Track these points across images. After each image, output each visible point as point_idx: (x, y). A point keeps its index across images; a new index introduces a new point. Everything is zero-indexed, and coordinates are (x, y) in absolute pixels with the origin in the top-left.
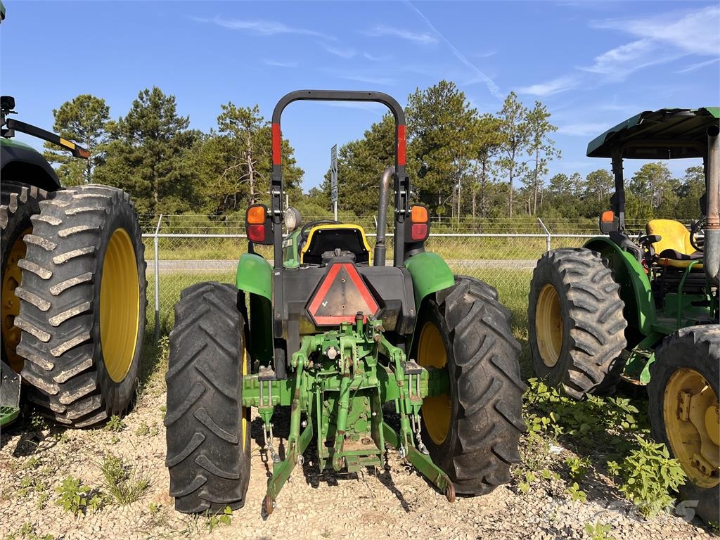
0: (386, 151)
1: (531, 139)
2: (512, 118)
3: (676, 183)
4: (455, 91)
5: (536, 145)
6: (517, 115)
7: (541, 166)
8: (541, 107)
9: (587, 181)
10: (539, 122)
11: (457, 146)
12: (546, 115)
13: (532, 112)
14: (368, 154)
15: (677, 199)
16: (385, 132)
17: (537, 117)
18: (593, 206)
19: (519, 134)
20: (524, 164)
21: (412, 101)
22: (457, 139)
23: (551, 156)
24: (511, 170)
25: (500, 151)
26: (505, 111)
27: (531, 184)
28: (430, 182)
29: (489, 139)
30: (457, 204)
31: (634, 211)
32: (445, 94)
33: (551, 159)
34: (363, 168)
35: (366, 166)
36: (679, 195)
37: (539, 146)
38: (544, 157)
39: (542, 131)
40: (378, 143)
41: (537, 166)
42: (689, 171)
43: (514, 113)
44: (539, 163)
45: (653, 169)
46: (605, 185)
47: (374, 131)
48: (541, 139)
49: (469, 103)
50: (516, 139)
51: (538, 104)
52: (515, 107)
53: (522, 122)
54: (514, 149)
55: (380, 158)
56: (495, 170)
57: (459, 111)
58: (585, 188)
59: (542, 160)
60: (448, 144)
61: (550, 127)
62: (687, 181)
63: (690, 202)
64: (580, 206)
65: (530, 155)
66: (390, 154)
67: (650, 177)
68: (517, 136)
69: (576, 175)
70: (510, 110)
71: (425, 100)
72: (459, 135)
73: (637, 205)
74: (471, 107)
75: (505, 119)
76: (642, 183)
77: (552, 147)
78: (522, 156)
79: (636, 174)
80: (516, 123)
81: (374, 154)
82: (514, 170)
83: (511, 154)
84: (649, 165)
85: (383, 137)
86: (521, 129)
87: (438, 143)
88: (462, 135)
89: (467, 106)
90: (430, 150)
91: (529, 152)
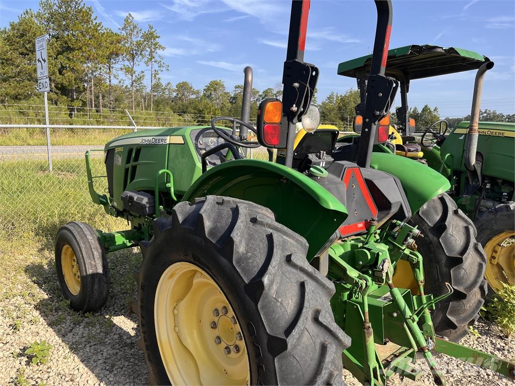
0: (26, 48)
1: (147, 53)
2: (130, 34)
3: (228, 95)
4: (82, 5)
5: (151, 59)
6: (135, 33)
7: (155, 75)
8: (153, 30)
9: (176, 89)
10: (152, 41)
11: (89, 51)
12: (157, 37)
13: (147, 32)
14: (9, 49)
15: (230, 105)
16: (24, 30)
17: (150, 37)
18: (181, 107)
19: (136, 49)
20: (143, 72)
21: (43, 7)
22: (87, 45)
23: (162, 69)
24: (132, 75)
25: (121, 60)
26: (124, 28)
27: (138, 88)
28: (69, 79)
29: (114, 49)
30: (92, 100)
31: (210, 112)
32: (74, 6)
33: (162, 71)
34: (4, 61)
35: (7, 60)
36: (231, 102)
37: (153, 60)
38: (157, 69)
39: (155, 49)
40: (18, 40)
41: (152, 74)
42: (236, 87)
43: (132, 31)
44: (153, 73)
45: (216, 84)
46: (188, 92)
47: (13, 29)
48: (154, 54)
49: (96, 17)
50: (134, 52)
51: (151, 27)
52: (132, 27)
53: (139, 39)
54: (133, 59)
55: (20, 54)
56: (116, 74)
57: (88, 21)
58: (175, 94)
59: (155, 71)
60: (81, 48)
61: (160, 46)
62: (235, 95)
63: (237, 107)
64: (173, 106)
65: (147, 66)
66: (30, 51)
67: (215, 90)
68: (135, 50)
69: (169, 83)
70: (129, 28)
71: (55, 7)
72: (89, 42)
73: (212, 108)
74: (98, 21)
75: (125, 35)
76: (211, 93)
77: (162, 61)
78: (140, 66)
79: (206, 87)
80: (135, 40)
81: (14, 49)
82: (134, 75)
83: (132, 63)
84: (214, 82)
85: (22, 35)
86: (139, 44)
87: (72, 46)
88: (93, 42)
89: (95, 19)
90: (63, 52)
91: (146, 63)
